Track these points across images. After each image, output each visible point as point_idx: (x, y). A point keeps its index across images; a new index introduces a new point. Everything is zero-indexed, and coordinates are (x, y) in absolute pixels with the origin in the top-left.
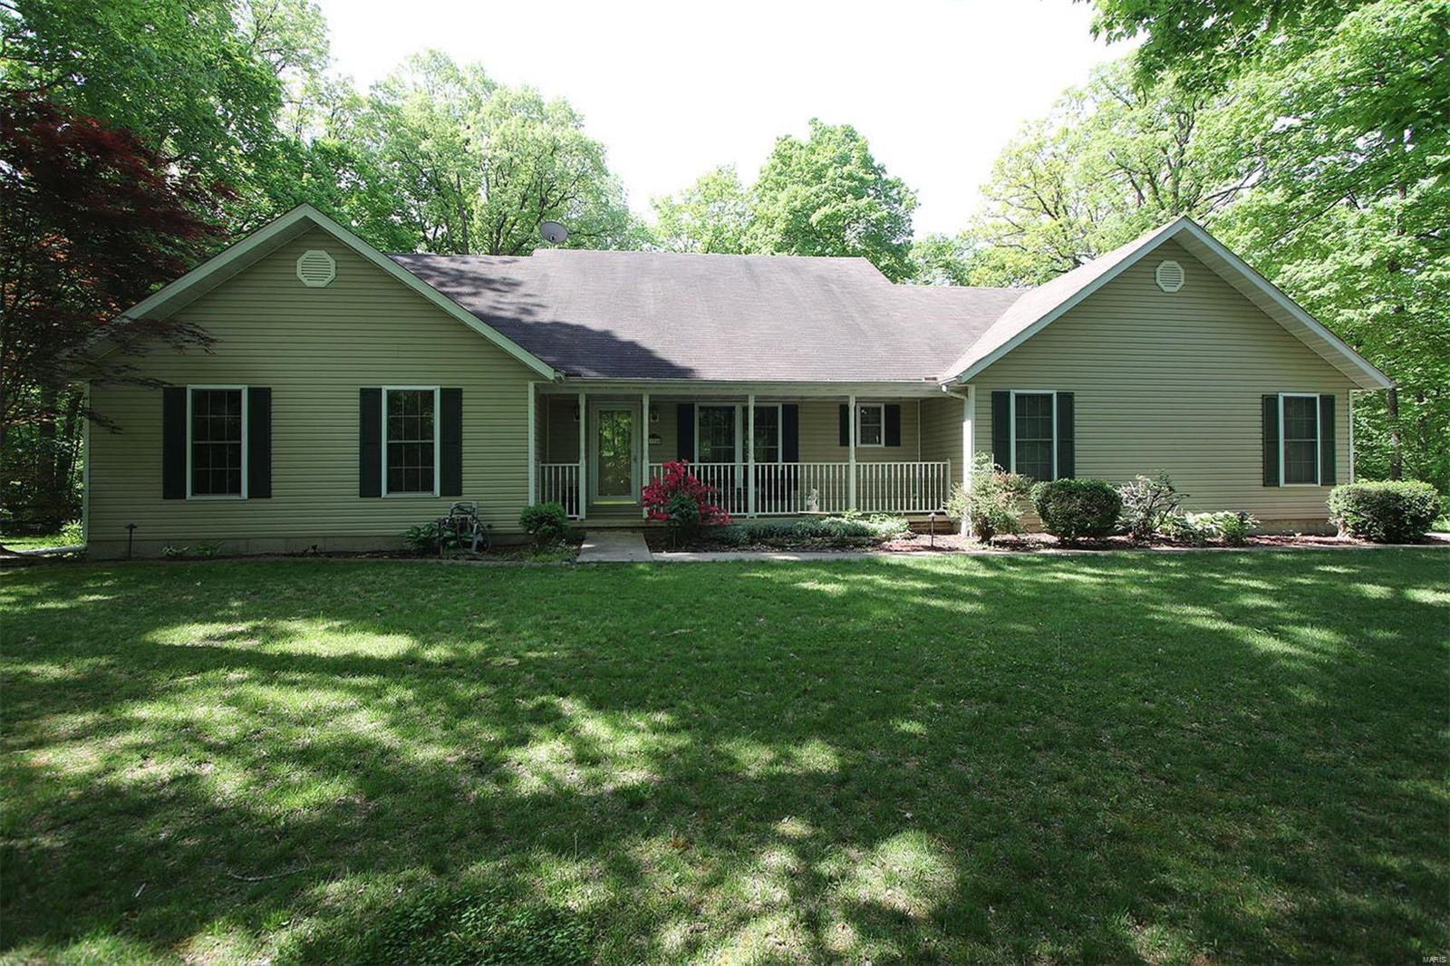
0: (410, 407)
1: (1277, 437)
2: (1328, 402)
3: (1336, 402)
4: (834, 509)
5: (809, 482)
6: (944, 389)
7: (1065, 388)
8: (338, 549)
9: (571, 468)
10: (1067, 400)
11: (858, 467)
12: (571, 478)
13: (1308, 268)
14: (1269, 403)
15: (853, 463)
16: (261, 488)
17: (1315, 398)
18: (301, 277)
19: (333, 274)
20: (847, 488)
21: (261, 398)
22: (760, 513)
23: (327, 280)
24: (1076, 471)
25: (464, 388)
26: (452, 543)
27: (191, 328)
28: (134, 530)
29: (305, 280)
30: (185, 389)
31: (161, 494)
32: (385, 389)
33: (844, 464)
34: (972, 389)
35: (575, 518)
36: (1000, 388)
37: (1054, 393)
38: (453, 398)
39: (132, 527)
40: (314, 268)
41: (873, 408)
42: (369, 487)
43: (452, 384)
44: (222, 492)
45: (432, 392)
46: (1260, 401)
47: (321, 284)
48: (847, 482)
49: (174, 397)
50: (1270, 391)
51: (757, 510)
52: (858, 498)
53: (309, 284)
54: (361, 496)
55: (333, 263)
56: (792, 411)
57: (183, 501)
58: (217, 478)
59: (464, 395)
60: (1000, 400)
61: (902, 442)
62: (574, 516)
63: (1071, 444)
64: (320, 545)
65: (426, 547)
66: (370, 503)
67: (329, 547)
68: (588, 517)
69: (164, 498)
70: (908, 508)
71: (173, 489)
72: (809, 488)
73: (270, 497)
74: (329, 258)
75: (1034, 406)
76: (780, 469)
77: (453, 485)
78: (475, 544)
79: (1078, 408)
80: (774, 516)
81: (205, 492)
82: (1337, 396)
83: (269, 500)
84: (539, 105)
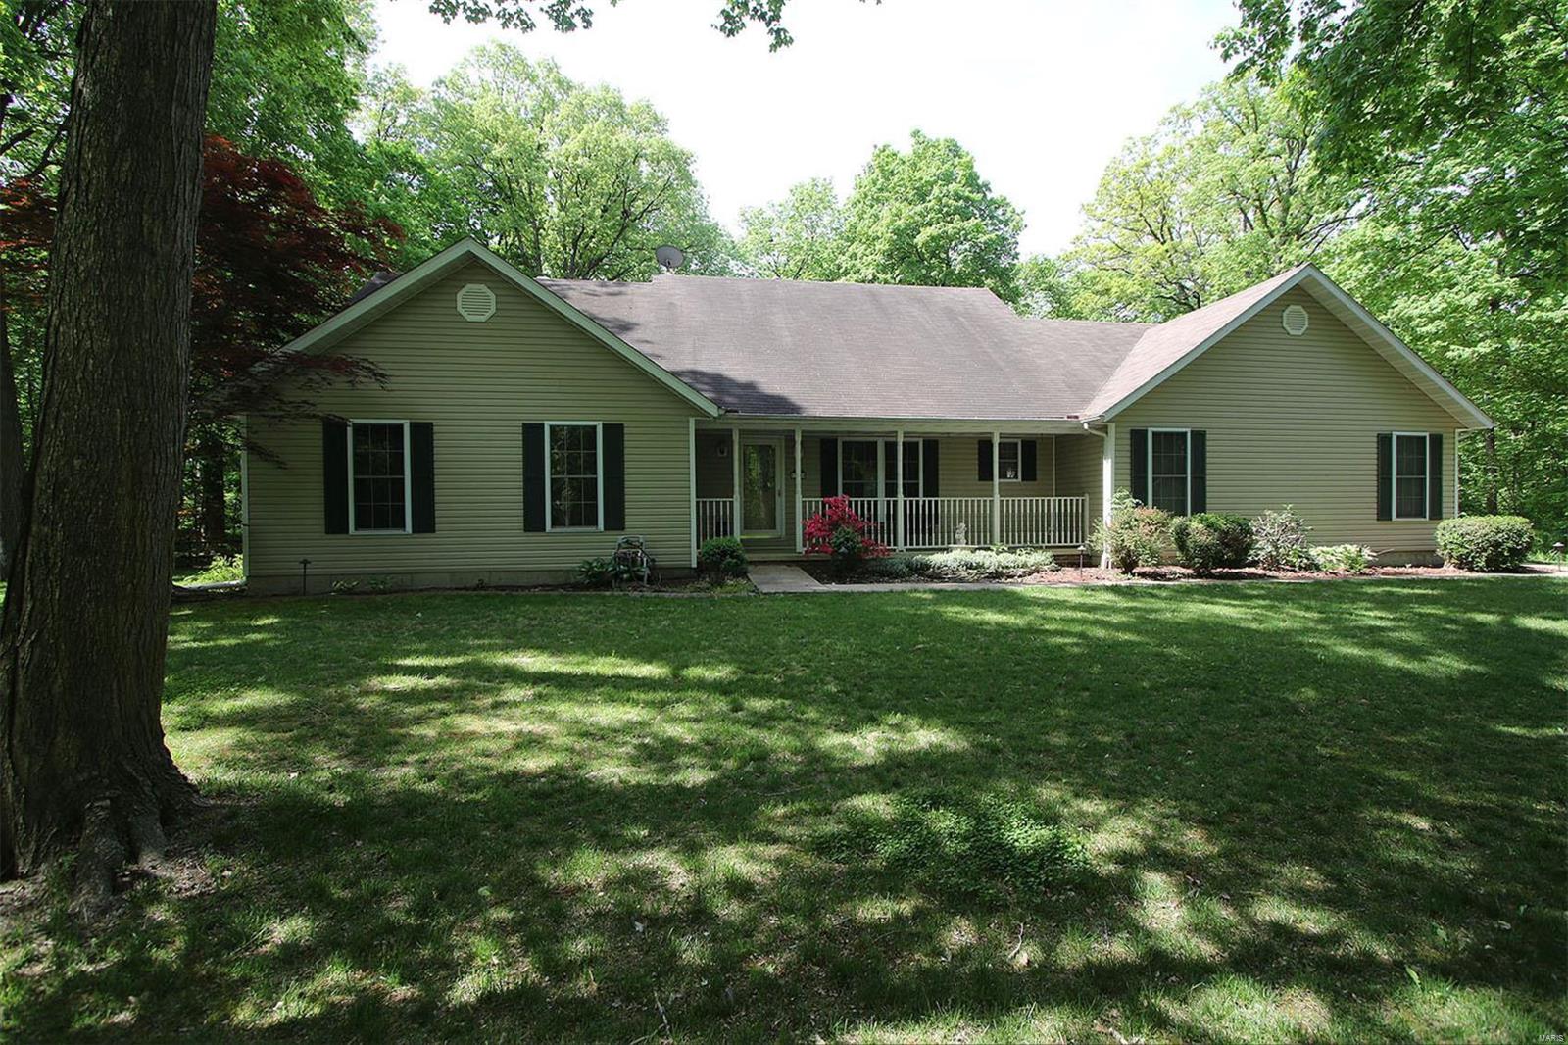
0: (577, 440)
1: (1391, 474)
2: (1437, 441)
3: (1444, 441)
4: (985, 543)
5: (955, 518)
6: (1086, 426)
7: (1199, 427)
8: (502, 583)
9: (725, 502)
10: (1199, 438)
11: (1002, 501)
12: (725, 512)
13: (1415, 305)
14: (1384, 441)
15: (997, 498)
16: (425, 522)
17: (1425, 438)
18: (462, 311)
19: (493, 309)
20: (991, 522)
21: (423, 433)
22: (909, 547)
23: (488, 315)
24: (1208, 506)
25: (626, 424)
26: (625, 576)
27: (366, 364)
28: (308, 565)
29: (465, 314)
30: (347, 422)
31: (323, 529)
32: (547, 424)
33: (988, 499)
34: (1112, 427)
36: (1139, 426)
37: (1188, 431)
38: (614, 433)
39: (305, 562)
40: (475, 303)
41: (1010, 444)
42: (533, 522)
43: (614, 420)
44: (386, 527)
45: (594, 428)
46: (1375, 440)
47: (483, 318)
48: (991, 516)
49: (334, 429)
50: (1385, 430)
51: (906, 544)
52: (1001, 531)
53: (470, 318)
54: (525, 531)
55: (493, 297)
56: (932, 445)
57: (349, 536)
58: (380, 513)
59: (626, 431)
60: (1138, 438)
61: (1038, 477)
63: (1204, 480)
64: (486, 579)
65: (597, 580)
66: (535, 538)
67: (494, 580)
69: (326, 533)
70: (1049, 542)
71: (335, 524)
72: (955, 522)
73: (434, 532)
74: (489, 293)
75: (1169, 443)
76: (921, 503)
77: (615, 521)
78: (645, 579)
79: (1210, 446)
80: (920, 550)
81: (368, 527)
82: (1444, 436)
83: (432, 535)
84: (619, 106)
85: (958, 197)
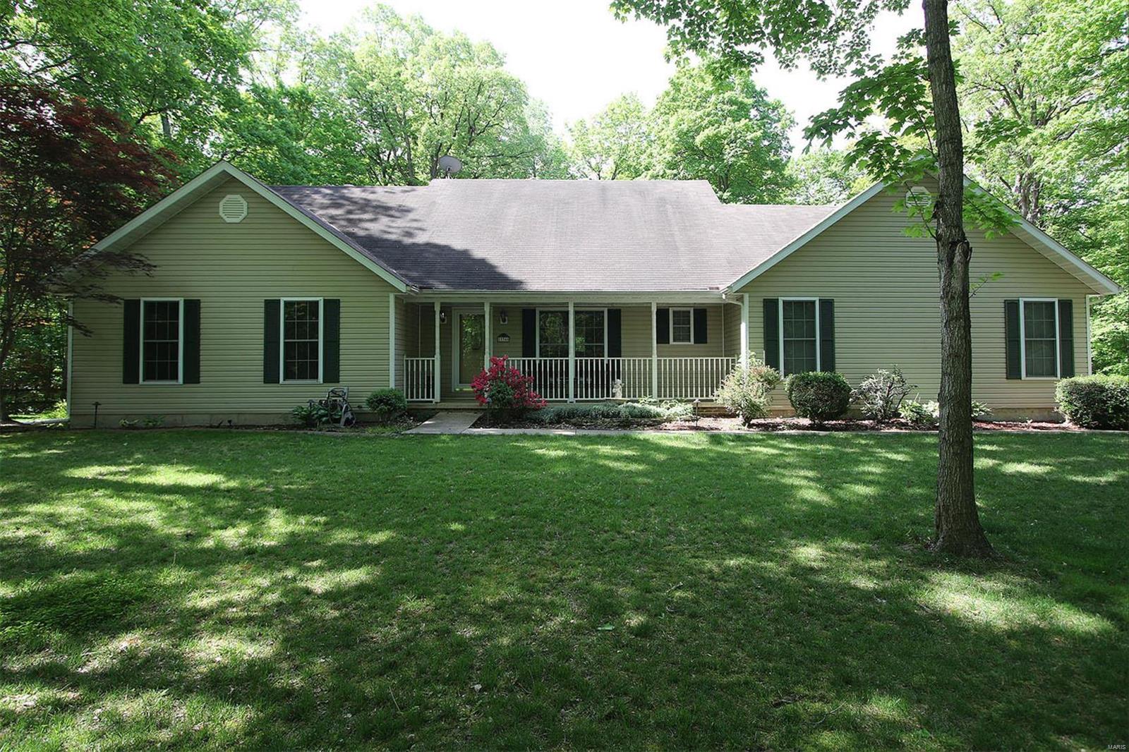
0: (302, 314)
1: (1019, 337)
2: (1066, 306)
3: (1074, 306)
4: (635, 396)
6: (724, 297)
7: (827, 296)
8: (248, 423)
9: (428, 361)
10: (827, 305)
11: (659, 361)
12: (428, 369)
14: (1012, 306)
15: (655, 358)
16: (193, 375)
17: (1054, 303)
18: (223, 215)
19: (245, 213)
20: (651, 378)
21: (193, 307)
22: (579, 399)
23: (241, 218)
24: (836, 366)
25: (341, 299)
26: (324, 419)
27: (138, 258)
28: (99, 407)
29: (225, 217)
30: (139, 300)
31: (121, 379)
32: (283, 300)
33: (648, 359)
34: (746, 296)
35: (432, 402)
36: (771, 296)
37: (817, 299)
38: (333, 307)
39: (97, 404)
40: (232, 209)
41: (684, 312)
42: (270, 376)
43: (332, 296)
44: (165, 379)
45: (317, 303)
46: (1003, 305)
47: (237, 220)
48: (651, 374)
49: (132, 306)
50: (1013, 296)
51: (576, 396)
52: (659, 387)
53: (228, 220)
54: (265, 382)
55: (245, 204)
56: (616, 314)
57: (136, 385)
58: (161, 369)
59: (342, 304)
60: (770, 306)
61: (708, 341)
62: (431, 399)
63: (832, 342)
64: (235, 420)
65: (307, 421)
66: (272, 387)
67: (241, 421)
68: (442, 400)
69: (125, 382)
70: (702, 396)
71: (130, 376)
73: (199, 382)
74: (243, 201)
75: (800, 310)
76: (606, 362)
77: (332, 375)
78: (343, 420)
79: (838, 313)
80: (588, 401)
81: (153, 378)
82: (1074, 301)
83: (198, 385)
84: (467, 47)
85: (731, 102)
